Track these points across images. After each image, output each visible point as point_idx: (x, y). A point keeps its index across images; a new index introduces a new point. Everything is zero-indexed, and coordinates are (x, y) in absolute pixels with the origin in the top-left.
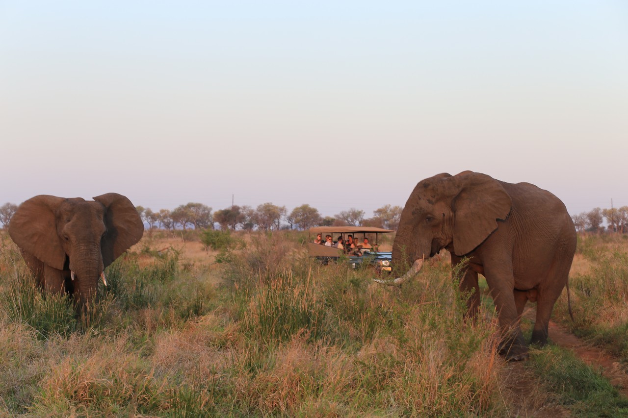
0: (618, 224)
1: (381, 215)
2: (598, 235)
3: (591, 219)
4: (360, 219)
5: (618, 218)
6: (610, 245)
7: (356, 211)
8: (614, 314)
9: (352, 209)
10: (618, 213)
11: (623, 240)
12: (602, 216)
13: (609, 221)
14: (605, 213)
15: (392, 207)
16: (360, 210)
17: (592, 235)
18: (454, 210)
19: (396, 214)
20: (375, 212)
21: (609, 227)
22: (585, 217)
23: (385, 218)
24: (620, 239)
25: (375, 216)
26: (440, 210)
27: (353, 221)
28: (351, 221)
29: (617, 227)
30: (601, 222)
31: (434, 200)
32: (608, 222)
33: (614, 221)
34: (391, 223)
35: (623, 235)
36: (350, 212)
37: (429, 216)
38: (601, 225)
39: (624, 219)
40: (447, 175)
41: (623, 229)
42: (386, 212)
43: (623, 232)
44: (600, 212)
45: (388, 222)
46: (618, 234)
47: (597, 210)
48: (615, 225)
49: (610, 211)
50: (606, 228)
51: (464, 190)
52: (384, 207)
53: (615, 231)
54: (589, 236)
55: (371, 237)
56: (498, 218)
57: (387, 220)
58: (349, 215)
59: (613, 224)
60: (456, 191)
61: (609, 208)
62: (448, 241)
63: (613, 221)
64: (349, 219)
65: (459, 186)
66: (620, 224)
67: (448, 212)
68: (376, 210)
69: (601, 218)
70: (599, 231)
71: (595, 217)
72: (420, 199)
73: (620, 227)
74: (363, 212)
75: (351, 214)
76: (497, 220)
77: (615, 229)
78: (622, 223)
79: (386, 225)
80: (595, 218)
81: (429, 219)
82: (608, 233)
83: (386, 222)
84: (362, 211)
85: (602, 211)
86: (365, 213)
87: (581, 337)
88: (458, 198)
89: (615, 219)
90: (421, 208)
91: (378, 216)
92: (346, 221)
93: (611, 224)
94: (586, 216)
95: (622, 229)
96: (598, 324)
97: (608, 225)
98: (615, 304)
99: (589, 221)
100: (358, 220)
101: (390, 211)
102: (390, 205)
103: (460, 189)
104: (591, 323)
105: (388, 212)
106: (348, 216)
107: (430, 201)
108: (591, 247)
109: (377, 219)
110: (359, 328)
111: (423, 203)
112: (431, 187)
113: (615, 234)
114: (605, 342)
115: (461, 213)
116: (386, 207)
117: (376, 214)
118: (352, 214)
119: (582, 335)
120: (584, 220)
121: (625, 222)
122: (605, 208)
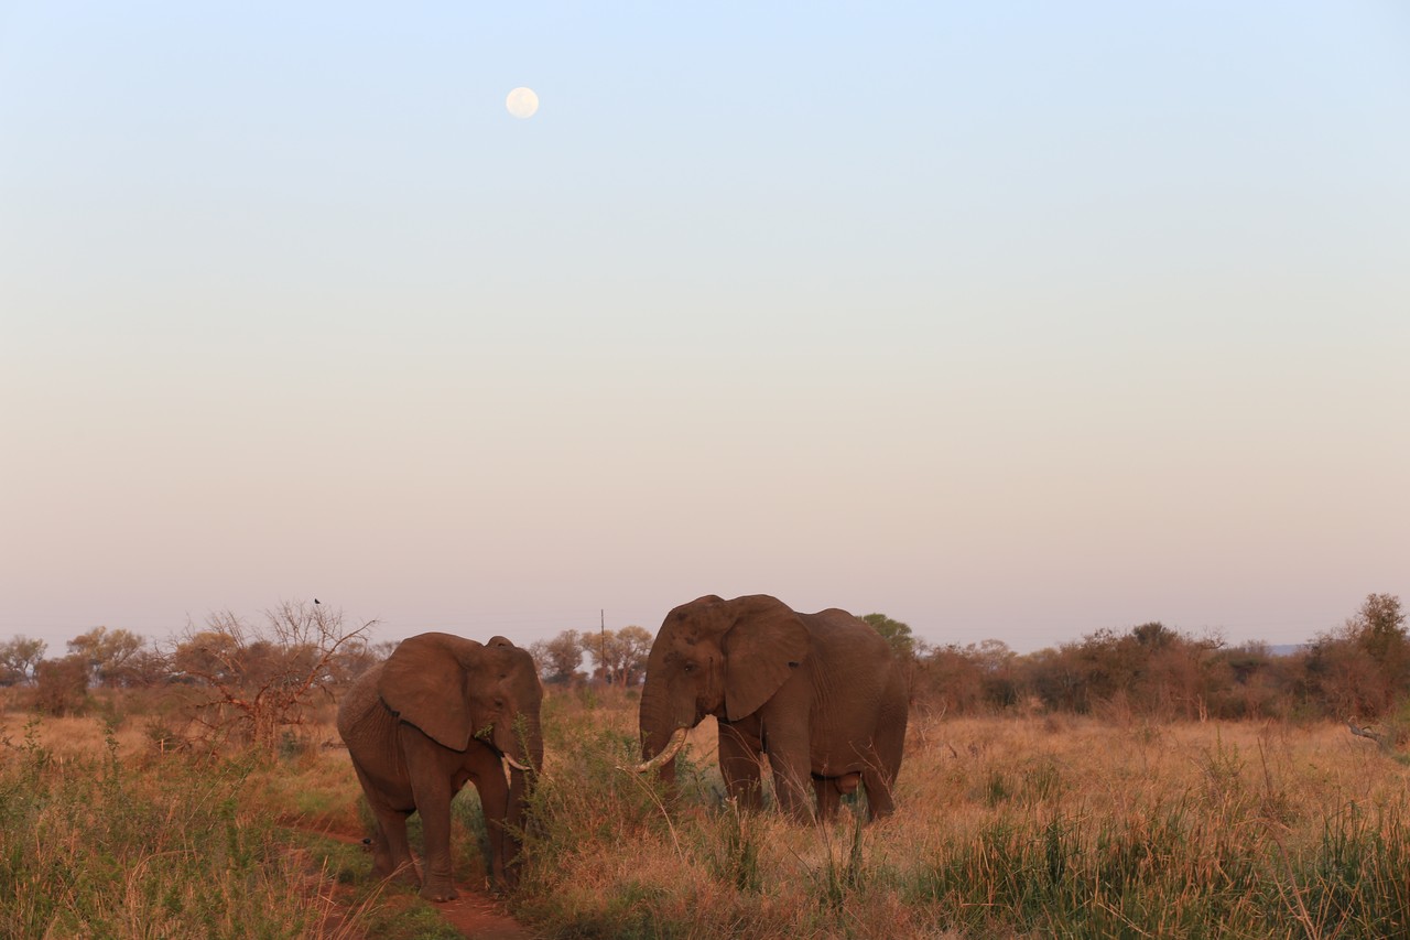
0: (616, 667)
1: (85, 650)
2: (571, 691)
3: (556, 656)
4: (36, 661)
5: (617, 654)
6: (597, 714)
7: (27, 642)
8: (602, 870)
9: (17, 637)
10: (616, 641)
11: (628, 702)
12: (582, 648)
13: (596, 659)
14: (588, 642)
15: (109, 632)
16: (36, 640)
17: (560, 690)
18: (724, 651)
19: (118, 649)
20: (74, 643)
21: (597, 673)
22: (543, 650)
23: (94, 657)
24: (621, 699)
25: (71, 654)
26: (704, 652)
27: (19, 665)
28: (15, 664)
29: (615, 672)
30: (580, 662)
31: (695, 638)
32: (595, 663)
33: (607, 659)
34: (107, 669)
35: (627, 690)
36: (12, 644)
37: (690, 663)
38: (578, 670)
39: (630, 654)
40: (714, 599)
41: (628, 678)
42: (95, 643)
43: (628, 684)
44: (576, 639)
45: (101, 667)
46: (618, 687)
47: (570, 635)
48: (611, 668)
49: (597, 636)
50: (591, 676)
51: (739, 621)
52: (91, 632)
53: (610, 682)
54: (551, 693)
55: (61, 701)
56: (792, 661)
57: (97, 662)
58: (12, 650)
59: (605, 665)
60: (727, 624)
61: (596, 631)
62: (717, 701)
63: (605, 661)
64: (11, 661)
65: (731, 616)
66: (621, 666)
67: (718, 657)
68: (72, 639)
69: (579, 654)
70: (574, 684)
71: (564, 651)
72: (674, 638)
73: (621, 671)
74: (43, 644)
75: (15, 648)
76: (791, 664)
77: (609, 677)
78: (625, 665)
79: (96, 673)
80: (565, 653)
81: (690, 667)
82: (594, 685)
83: (95, 667)
84: (41, 641)
85: (581, 637)
86: (46, 645)
87: (529, 923)
88: (730, 633)
89: (611, 656)
90: (677, 653)
91: (76, 653)
92: (5, 665)
93: (600, 666)
94: (546, 649)
95: (625, 677)
96: (565, 892)
97: (595, 668)
98: (604, 848)
99: (551, 660)
100: (32, 662)
101: (106, 640)
102: (104, 628)
103: (734, 620)
104: (551, 890)
105: (100, 643)
106: (9, 653)
107: (690, 642)
108: (555, 718)
109: (75, 660)
110: (12, 912)
111: (680, 644)
112: (689, 619)
113: (610, 690)
114: (583, 933)
115: (736, 656)
116: (96, 632)
117: (74, 647)
118: (18, 649)
119: (531, 919)
120: (541, 659)
121: (633, 662)
122: (586, 631)
